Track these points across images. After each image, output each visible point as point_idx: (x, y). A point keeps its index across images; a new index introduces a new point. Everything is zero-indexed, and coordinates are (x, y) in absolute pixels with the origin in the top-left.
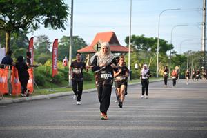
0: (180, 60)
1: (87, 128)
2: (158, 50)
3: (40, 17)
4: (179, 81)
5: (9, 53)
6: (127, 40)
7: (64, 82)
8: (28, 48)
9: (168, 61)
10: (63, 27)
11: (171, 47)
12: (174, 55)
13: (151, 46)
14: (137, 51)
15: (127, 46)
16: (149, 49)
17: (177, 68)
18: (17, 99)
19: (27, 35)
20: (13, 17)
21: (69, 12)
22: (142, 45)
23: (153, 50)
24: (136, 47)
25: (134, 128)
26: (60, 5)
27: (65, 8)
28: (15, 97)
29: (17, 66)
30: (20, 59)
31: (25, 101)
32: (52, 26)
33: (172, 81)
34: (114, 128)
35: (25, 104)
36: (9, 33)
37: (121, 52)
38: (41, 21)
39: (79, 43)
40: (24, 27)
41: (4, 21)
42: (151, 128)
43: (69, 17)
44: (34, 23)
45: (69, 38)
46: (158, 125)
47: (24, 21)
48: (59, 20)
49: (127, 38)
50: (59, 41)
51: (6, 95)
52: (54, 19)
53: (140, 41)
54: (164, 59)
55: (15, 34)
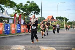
0: (71, 23)
1: (46, 41)
2: (65, 20)
3: (33, 12)
4: (70, 29)
5: (25, 21)
6: (56, 18)
7: (39, 29)
8: (30, 20)
9: (67, 23)
10: (39, 14)
11: (68, 20)
12: (69, 22)
13: (63, 19)
14: (59, 21)
15: (56, 19)
16: (62, 20)
17: (70, 25)
18: (27, 34)
19: (30, 17)
20: (26, 12)
21: (41, 10)
22: (60, 19)
23: (63, 20)
24: (59, 20)
25: (58, 41)
26: (38, 9)
27: (40, 9)
28: (26, 33)
29: (27, 25)
30: (28, 23)
31: (29, 34)
32: (36, 14)
33: (68, 29)
34: (53, 41)
35: (29, 35)
36: (25, 16)
37: (55, 21)
38: (33, 13)
39: (43, 19)
40: (29, 14)
41: (23, 13)
42: (63, 42)
43: (41, 12)
44: (31, 13)
45: (40, 17)
46: (65, 41)
47: (29, 13)
48: (38, 12)
49: (56, 17)
50: (38, 18)
51: (24, 32)
52: (37, 12)
53: (60, 18)
54: (66, 23)
55: (26, 16)
